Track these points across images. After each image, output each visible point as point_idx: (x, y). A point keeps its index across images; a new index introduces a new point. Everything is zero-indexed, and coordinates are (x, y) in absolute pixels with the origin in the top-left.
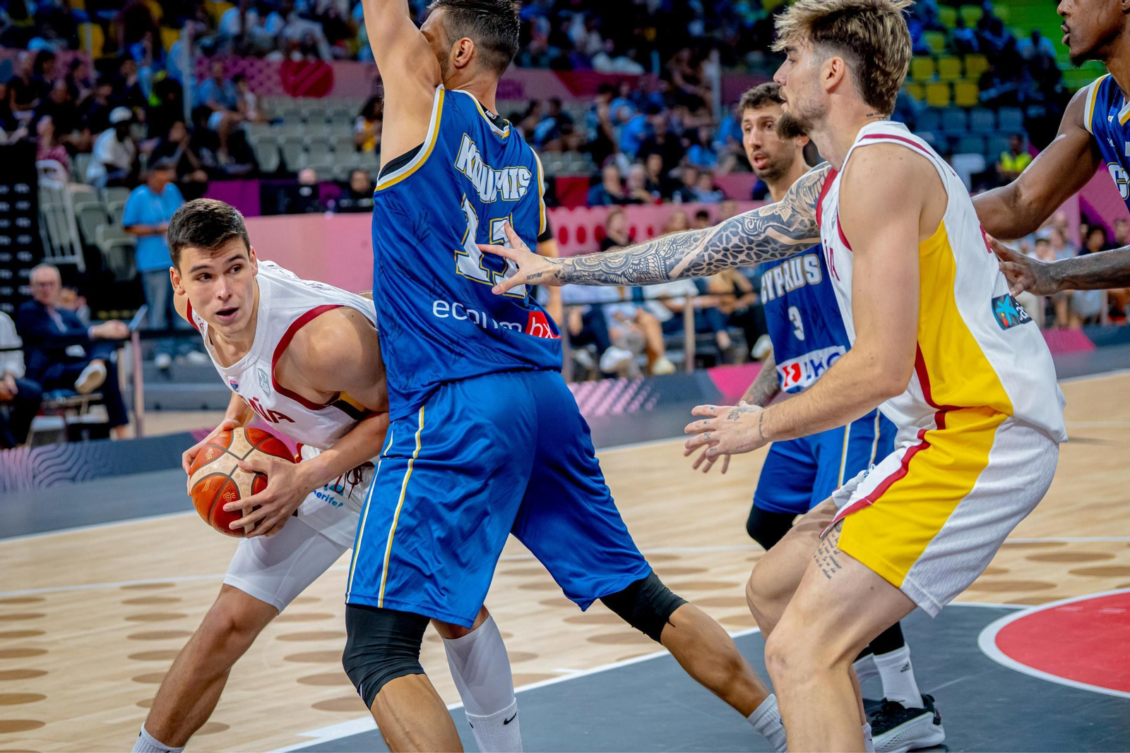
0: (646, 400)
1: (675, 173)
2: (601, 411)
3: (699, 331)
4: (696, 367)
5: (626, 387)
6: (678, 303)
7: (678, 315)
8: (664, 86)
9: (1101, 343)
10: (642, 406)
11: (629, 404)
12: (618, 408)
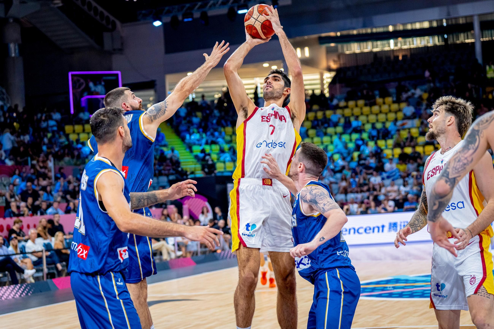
0: (28, 292)
1: (37, 203)
2: (10, 297)
3: (48, 264)
4: (47, 278)
5: (20, 287)
6: (40, 254)
7: (40, 258)
8: (32, 171)
9: (198, 262)
10: (27, 294)
11: (22, 294)
12: (17, 296)
